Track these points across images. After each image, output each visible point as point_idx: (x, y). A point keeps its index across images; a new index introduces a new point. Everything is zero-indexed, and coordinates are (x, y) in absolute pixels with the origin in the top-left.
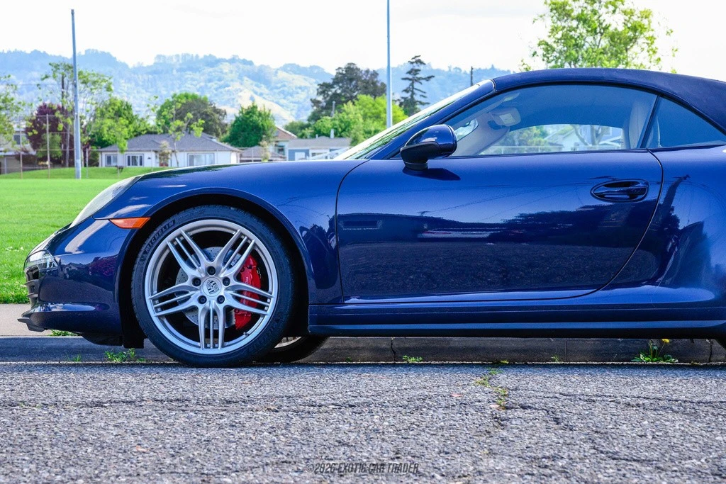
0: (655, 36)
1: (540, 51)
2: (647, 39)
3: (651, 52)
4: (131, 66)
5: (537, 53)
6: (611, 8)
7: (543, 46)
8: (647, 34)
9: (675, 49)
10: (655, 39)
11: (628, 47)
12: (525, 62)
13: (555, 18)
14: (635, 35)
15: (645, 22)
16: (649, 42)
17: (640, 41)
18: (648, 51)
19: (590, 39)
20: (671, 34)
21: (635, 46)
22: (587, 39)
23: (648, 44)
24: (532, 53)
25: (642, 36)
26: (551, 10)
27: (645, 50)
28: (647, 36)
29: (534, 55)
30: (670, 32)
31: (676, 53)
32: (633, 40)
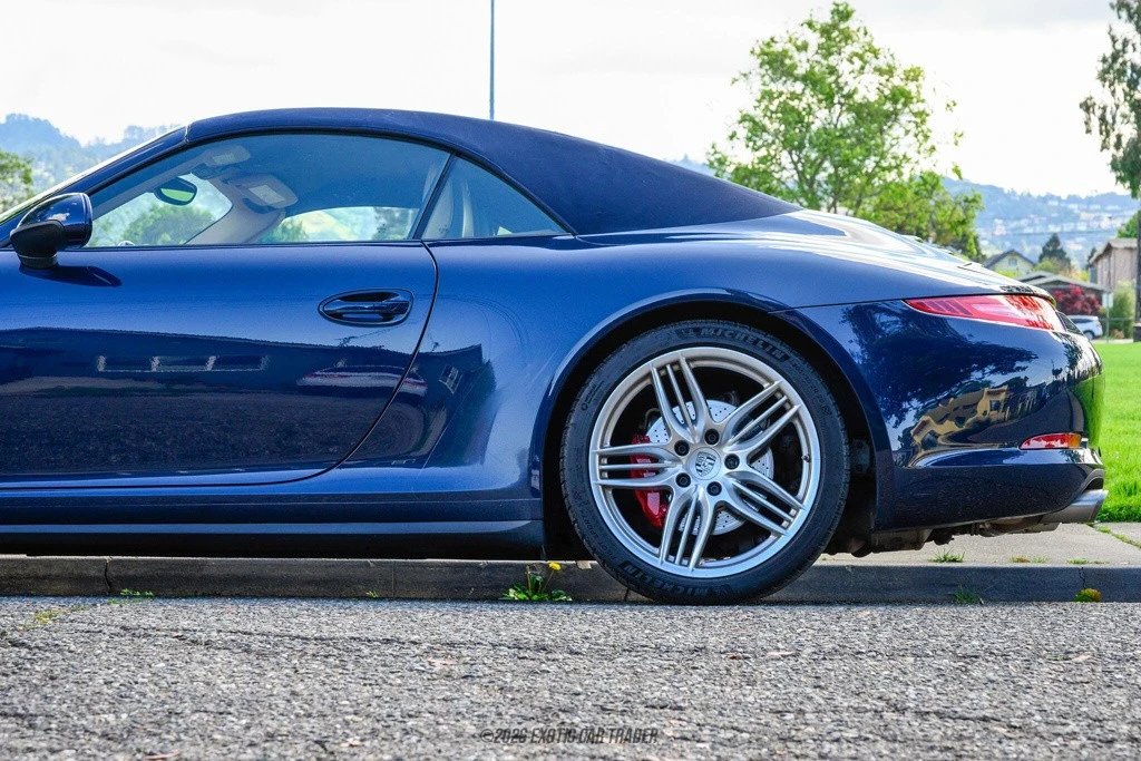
0: (928, 111)
1: (743, 132)
2: (915, 115)
3: (921, 137)
4: (83, 143)
5: (738, 135)
6: (858, 63)
7: (746, 124)
8: (915, 107)
9: (959, 133)
10: (927, 115)
11: (885, 128)
12: (718, 149)
13: (767, 79)
14: (895, 109)
15: (911, 87)
16: (919, 120)
17: (904, 118)
18: (916, 136)
19: (822, 113)
20: (954, 108)
21: (896, 126)
22: (818, 114)
23: (916, 123)
24: (730, 134)
25: (907, 110)
26: (761, 65)
27: (911, 134)
28: (916, 110)
29: (731, 138)
30: (951, 104)
31: (959, 140)
32: (892, 116)
